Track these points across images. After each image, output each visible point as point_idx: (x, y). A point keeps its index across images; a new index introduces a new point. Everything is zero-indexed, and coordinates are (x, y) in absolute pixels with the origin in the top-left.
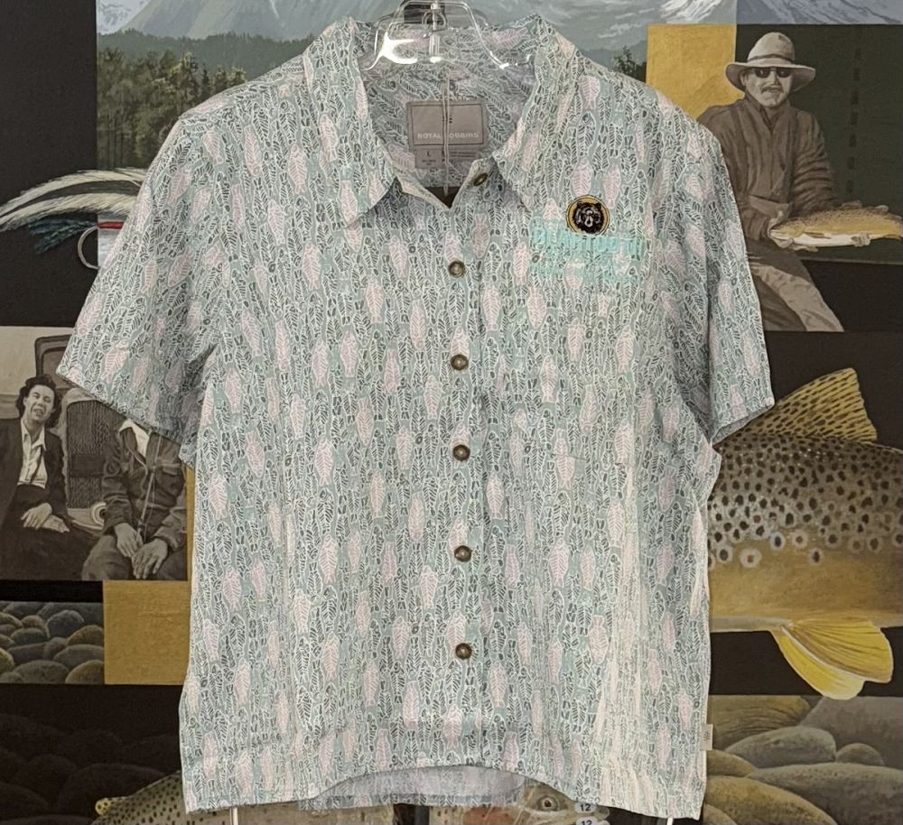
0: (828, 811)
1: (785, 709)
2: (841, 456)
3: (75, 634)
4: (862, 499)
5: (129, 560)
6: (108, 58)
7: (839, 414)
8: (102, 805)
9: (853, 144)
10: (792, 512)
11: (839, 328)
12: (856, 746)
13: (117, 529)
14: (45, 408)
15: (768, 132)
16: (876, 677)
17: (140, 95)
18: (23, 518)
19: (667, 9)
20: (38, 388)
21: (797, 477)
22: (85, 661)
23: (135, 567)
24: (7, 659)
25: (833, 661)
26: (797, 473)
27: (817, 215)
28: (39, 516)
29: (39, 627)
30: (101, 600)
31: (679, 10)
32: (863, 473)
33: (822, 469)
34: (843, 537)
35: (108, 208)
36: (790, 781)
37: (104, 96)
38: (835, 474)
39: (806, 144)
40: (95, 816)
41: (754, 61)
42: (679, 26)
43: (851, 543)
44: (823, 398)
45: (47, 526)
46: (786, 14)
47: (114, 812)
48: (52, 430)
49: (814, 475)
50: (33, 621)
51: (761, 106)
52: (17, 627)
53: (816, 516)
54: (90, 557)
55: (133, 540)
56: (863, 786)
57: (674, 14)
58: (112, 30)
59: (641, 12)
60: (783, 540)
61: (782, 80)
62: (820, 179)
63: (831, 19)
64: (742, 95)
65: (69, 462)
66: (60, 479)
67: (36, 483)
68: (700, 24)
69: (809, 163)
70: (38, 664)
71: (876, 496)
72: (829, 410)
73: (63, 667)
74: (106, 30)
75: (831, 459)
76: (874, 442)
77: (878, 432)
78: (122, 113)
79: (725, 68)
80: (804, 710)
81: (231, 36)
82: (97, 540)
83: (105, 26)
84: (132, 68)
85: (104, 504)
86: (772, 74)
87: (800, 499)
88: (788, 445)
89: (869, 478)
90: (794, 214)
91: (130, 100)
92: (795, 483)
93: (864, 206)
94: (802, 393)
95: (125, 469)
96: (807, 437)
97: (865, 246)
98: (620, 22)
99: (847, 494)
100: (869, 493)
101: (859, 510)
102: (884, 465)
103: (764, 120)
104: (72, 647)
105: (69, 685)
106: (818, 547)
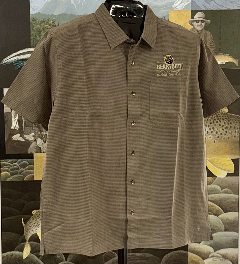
0: (219, 206)
1: (208, 181)
3: (26, 168)
4: (225, 127)
5: (40, 148)
6: (33, 20)
8: (34, 212)
9: (220, 39)
10: (208, 131)
12: (226, 189)
13: (37, 140)
16: (230, 172)
17: (41, 29)
18: (12, 138)
19: (174, 6)
22: (29, 174)
23: (42, 150)
24: (8, 175)
25: (219, 168)
26: (209, 121)
28: (16, 137)
29: (17, 166)
30: (33, 158)
31: (177, 7)
32: (225, 120)
33: (215, 120)
34: (221, 137)
36: (210, 199)
37: (32, 29)
38: (218, 121)
39: (209, 39)
40: (32, 215)
41: (195, 19)
42: (177, 10)
43: (223, 138)
45: (19, 139)
46: (203, 7)
47: (37, 214)
49: (213, 121)
50: (15, 165)
51: (198, 30)
52: (11, 166)
53: (214, 131)
54: (30, 148)
55: (41, 142)
56: (228, 199)
57: (176, 7)
58: (34, 13)
59: (167, 7)
60: (206, 138)
61: (202, 24)
62: (212, 48)
63: (214, 8)
64: (193, 27)
65: (24, 123)
66: (22, 127)
67: (16, 129)
68: (182, 10)
69: (210, 44)
70: (17, 175)
71: (229, 126)
73: (23, 176)
74: (32, 13)
75: (217, 117)
76: (228, 113)
77: (229, 110)
78: (37, 34)
79: (188, 21)
80: (213, 180)
81: (64, 14)
82: (32, 143)
83: (32, 12)
84: (39, 22)
85: (34, 133)
86: (200, 22)
87: (210, 127)
89: (227, 122)
91: (39, 30)
92: (209, 123)
93: (223, 54)
97: (224, 64)
98: (162, 10)
99: (222, 126)
100: (227, 125)
101: (224, 130)
102: (230, 118)
104: (26, 171)
105: (25, 181)
106: (215, 139)
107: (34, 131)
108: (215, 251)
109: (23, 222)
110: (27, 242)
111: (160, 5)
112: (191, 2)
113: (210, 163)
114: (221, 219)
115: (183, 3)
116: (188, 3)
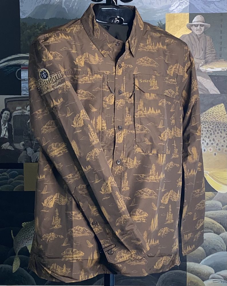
0: (221, 224)
1: (208, 196)
2: (221, 127)
3: (16, 178)
4: (226, 138)
5: (30, 157)
6: (23, 24)
7: (220, 116)
8: (24, 224)
9: (221, 44)
10: (208, 142)
11: (219, 93)
13: (27, 149)
14: (8, 117)
15: (198, 41)
17: (32, 34)
18: (2, 146)
19: (171, 10)
20: (5, 112)
21: (209, 133)
22: (19, 185)
23: (32, 159)
25: (221, 183)
26: (209, 132)
27: (212, 63)
28: (6, 146)
29: (6, 176)
30: (23, 168)
32: (226, 131)
34: (222, 149)
35: (24, 63)
36: (210, 215)
37: (22, 34)
38: (219, 132)
39: (208, 44)
41: (194, 23)
42: (174, 14)
43: (224, 150)
44: (216, 111)
45: (8, 148)
46: (202, 10)
47: (27, 226)
48: (9, 123)
49: (214, 132)
50: (5, 174)
51: (196, 35)
52: (1, 176)
53: (215, 143)
54: (20, 157)
55: (31, 152)
57: (173, 11)
58: (24, 17)
59: (164, 10)
60: (206, 150)
61: (202, 28)
62: (213, 53)
63: (214, 11)
65: (14, 131)
66: (11, 136)
67: (5, 137)
68: (179, 13)
69: (210, 49)
70: (6, 185)
72: (217, 115)
73: (13, 187)
78: (27, 39)
79: (186, 25)
80: (213, 196)
81: (55, 18)
82: (22, 152)
83: (22, 16)
84: (30, 27)
85: (24, 142)
86: (199, 26)
87: (210, 139)
88: (206, 124)
90: (206, 63)
91: (29, 35)
92: (209, 134)
94: (210, 110)
95: (29, 133)
96: (211, 122)
97: (225, 71)
98: (158, 13)
99: (223, 137)
103: (197, 38)
104: (15, 181)
105: (14, 191)
106: (215, 151)
107: (25, 140)
108: (215, 272)
109: (12, 235)
110: (17, 256)
111: (156, 8)
112: (189, 5)
113: (210, 177)
114: (222, 238)
115: (180, 6)
116: (186, 6)
